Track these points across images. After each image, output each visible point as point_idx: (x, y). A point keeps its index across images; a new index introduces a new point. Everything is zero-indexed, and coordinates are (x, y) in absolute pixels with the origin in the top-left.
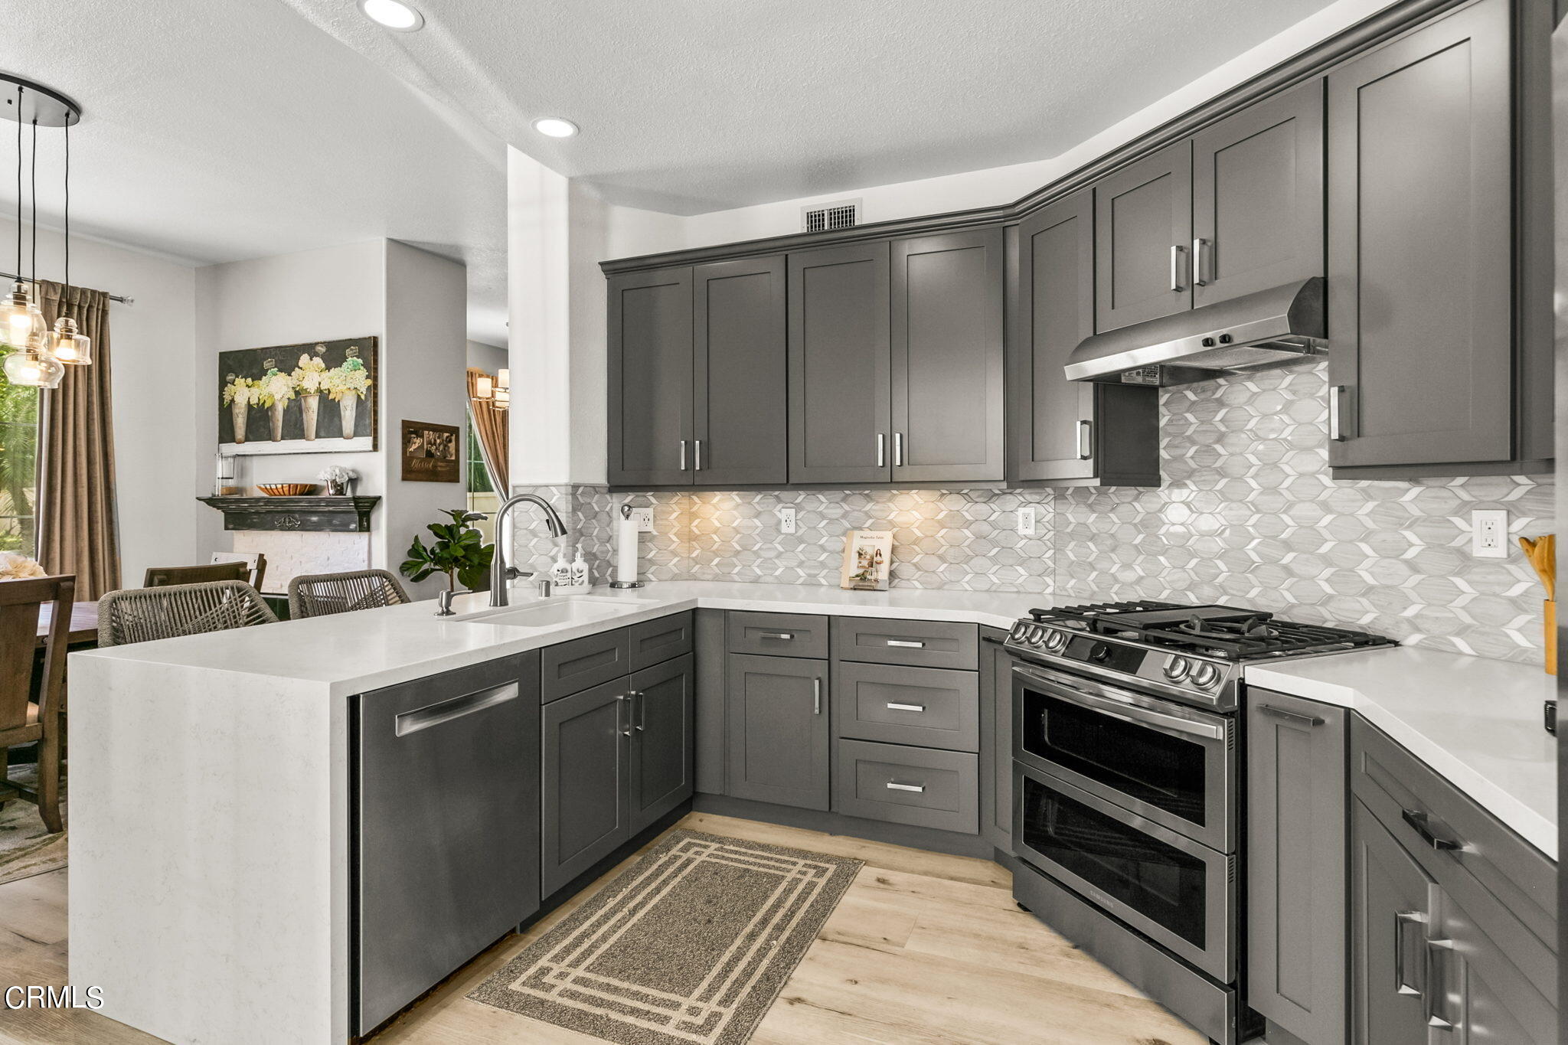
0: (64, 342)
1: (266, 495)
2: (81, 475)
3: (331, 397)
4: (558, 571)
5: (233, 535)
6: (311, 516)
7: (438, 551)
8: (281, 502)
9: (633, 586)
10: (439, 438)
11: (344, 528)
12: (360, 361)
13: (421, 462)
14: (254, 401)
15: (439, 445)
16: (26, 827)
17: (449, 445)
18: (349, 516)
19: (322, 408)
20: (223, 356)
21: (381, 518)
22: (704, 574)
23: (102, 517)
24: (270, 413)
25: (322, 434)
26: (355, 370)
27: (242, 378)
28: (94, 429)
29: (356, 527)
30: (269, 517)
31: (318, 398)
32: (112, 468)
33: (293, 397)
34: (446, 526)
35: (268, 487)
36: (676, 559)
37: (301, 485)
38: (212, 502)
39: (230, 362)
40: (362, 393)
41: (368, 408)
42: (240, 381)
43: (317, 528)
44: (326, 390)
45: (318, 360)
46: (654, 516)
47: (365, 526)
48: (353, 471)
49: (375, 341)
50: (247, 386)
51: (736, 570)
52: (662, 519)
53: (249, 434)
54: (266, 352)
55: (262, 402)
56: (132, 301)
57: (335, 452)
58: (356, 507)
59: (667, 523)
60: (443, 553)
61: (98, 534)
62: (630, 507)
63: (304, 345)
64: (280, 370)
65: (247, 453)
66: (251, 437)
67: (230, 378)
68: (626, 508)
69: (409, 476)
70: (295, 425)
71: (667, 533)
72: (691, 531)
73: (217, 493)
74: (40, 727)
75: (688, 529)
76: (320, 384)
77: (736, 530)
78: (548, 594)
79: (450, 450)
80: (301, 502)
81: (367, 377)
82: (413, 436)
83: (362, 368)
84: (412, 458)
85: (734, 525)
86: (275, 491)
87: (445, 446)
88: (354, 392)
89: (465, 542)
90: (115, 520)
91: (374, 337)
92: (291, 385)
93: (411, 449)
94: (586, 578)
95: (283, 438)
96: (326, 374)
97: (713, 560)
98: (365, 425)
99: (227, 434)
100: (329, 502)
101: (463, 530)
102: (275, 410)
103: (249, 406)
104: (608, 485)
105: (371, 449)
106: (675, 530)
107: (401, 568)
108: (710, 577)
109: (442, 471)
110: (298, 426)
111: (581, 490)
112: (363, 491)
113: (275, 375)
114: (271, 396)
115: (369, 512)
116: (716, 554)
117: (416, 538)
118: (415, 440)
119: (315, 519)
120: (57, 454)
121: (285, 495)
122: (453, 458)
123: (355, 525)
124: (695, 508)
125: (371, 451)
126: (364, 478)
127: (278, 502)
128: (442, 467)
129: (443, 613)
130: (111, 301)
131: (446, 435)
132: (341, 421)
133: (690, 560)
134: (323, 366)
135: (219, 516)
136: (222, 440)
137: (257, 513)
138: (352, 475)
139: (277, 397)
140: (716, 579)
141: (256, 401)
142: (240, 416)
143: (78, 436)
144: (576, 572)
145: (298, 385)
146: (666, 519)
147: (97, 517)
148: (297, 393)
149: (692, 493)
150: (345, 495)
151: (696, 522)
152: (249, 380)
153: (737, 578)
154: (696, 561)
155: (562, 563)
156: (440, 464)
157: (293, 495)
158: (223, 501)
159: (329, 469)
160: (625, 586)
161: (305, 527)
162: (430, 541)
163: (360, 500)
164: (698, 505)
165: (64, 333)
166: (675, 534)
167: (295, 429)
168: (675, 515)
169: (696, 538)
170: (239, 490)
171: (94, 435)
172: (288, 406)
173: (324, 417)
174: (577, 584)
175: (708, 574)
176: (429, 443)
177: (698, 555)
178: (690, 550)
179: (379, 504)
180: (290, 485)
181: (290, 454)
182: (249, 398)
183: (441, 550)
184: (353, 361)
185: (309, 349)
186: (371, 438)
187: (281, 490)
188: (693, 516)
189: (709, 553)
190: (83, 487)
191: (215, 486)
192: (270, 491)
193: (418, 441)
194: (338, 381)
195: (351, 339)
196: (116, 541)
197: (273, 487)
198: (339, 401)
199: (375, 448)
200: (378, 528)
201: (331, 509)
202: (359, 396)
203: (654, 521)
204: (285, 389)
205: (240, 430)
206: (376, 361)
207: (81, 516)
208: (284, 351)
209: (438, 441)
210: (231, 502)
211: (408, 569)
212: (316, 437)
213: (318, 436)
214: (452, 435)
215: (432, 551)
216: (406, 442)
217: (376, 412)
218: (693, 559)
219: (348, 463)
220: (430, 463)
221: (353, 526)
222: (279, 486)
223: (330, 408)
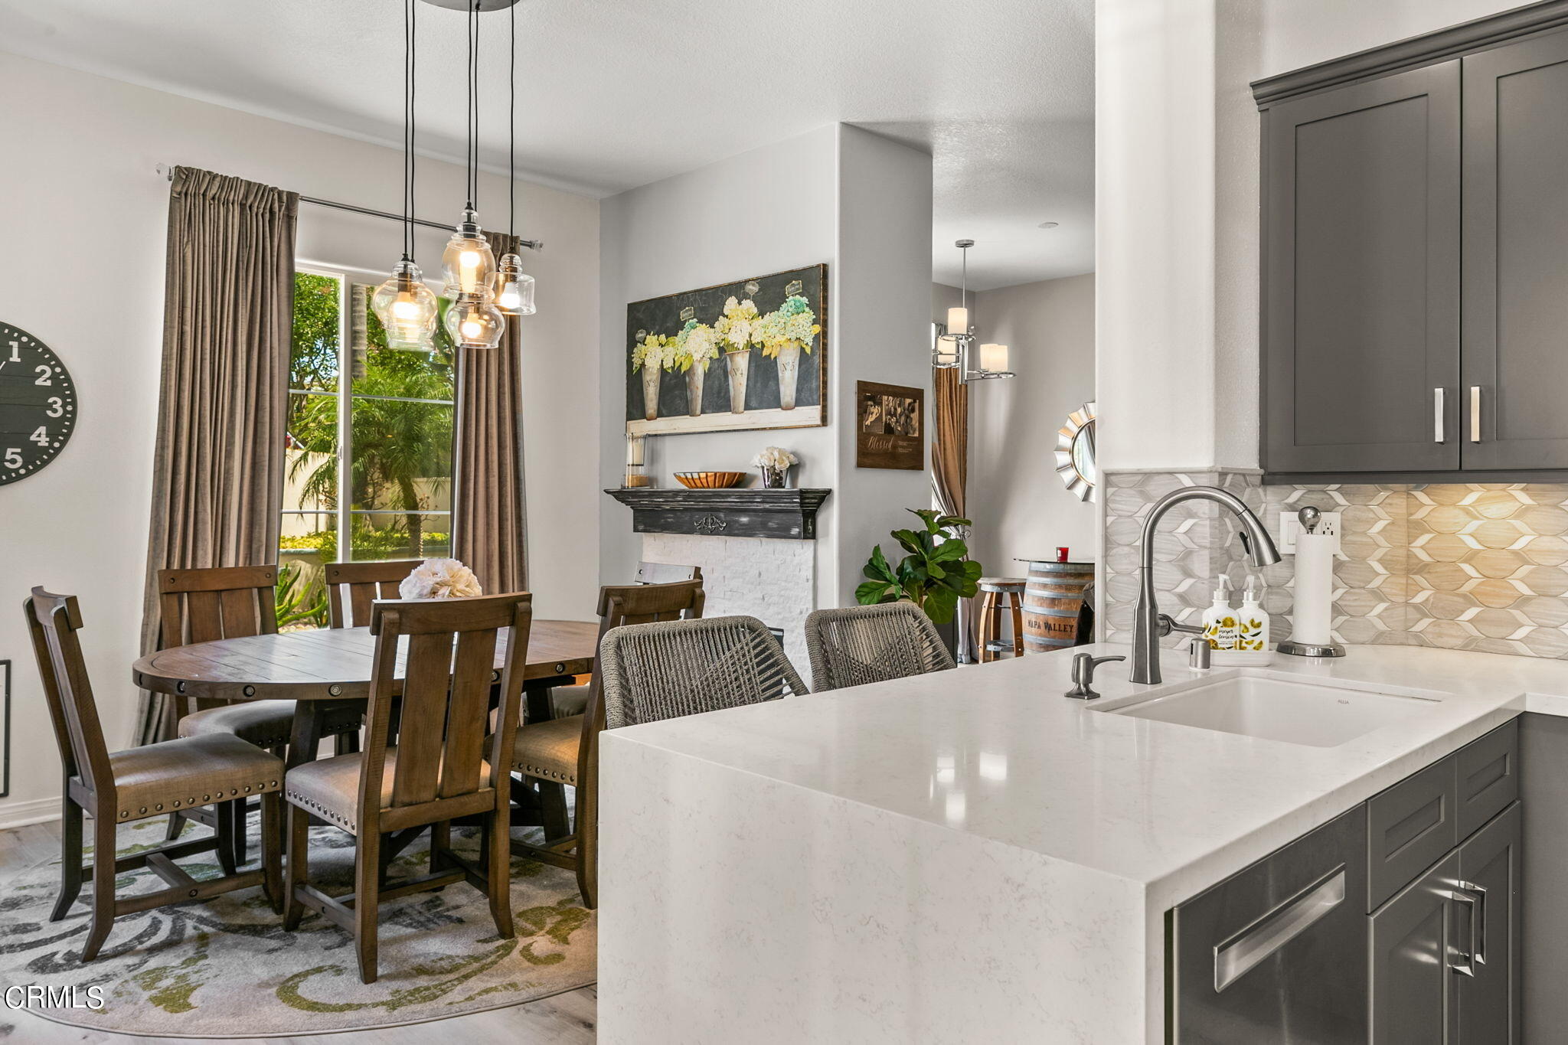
0: (509, 285)
1: (683, 487)
2: (492, 462)
3: (765, 353)
4: (1218, 622)
5: (642, 538)
6: (740, 517)
7: (909, 570)
8: (705, 497)
9: (1326, 653)
10: (900, 406)
11: (782, 533)
12: (805, 300)
13: (878, 441)
14: (668, 364)
15: (900, 415)
16: (474, 921)
17: (912, 415)
18: (791, 516)
19: (753, 369)
20: (632, 307)
21: (830, 519)
22: (1440, 635)
23: (512, 513)
24: (687, 379)
25: (753, 404)
26: (798, 313)
27: (654, 335)
28: (505, 405)
29: (799, 532)
30: (686, 517)
31: (748, 355)
32: (521, 454)
33: (716, 356)
34: (915, 532)
35: (689, 476)
36: (1382, 606)
37: (729, 474)
38: (621, 495)
39: (640, 315)
40: (807, 344)
41: (815, 366)
42: (651, 339)
43: (748, 532)
44: (758, 343)
45: (749, 305)
46: (1343, 528)
47: (809, 533)
48: (794, 454)
49: (825, 268)
50: (660, 344)
51: (1521, 633)
52: (1355, 533)
53: (662, 408)
54: (683, 298)
55: (677, 365)
56: (541, 246)
57: (771, 429)
58: (802, 504)
59: (1365, 539)
60: (917, 573)
61: (507, 534)
62: (1316, 510)
63: (730, 285)
64: (700, 321)
65: (659, 432)
66: (664, 412)
67: (640, 335)
68: (1310, 513)
69: (865, 460)
70: (719, 393)
71: (1364, 559)
72: (1410, 555)
73: (627, 485)
74: (493, 794)
75: (1402, 552)
76: (751, 335)
77: (1521, 557)
78: (1206, 664)
79: (913, 422)
80: (729, 496)
81: (815, 322)
82: (870, 403)
83: (807, 309)
84: (868, 435)
85: (1517, 546)
86: (698, 482)
87: (908, 417)
88: (796, 344)
89: (942, 557)
90: (523, 517)
91: (823, 265)
92: (714, 340)
93: (868, 423)
94: (1265, 636)
95: (703, 412)
96: (759, 321)
97: (1463, 612)
98: (811, 389)
99: (635, 409)
100: (766, 497)
101: (938, 540)
102: (694, 374)
103: (663, 371)
104: (1262, 472)
105: (819, 422)
106: (1379, 553)
107: (856, 592)
108: (1459, 642)
109: (903, 454)
110: (722, 394)
111: (1229, 478)
112: (806, 481)
113: (694, 327)
114: (689, 356)
115: (816, 510)
116: (1470, 600)
117: (877, 549)
118: (872, 409)
119: (744, 519)
120: (471, 436)
121: (709, 487)
122: (916, 435)
123: (797, 530)
124: (1420, 515)
125: (818, 426)
126: (808, 466)
127: (700, 497)
128: (903, 448)
129: (1078, 695)
130: (521, 247)
131: (908, 401)
132: (778, 385)
133: (1410, 609)
134: (755, 310)
135: (628, 513)
136: (630, 417)
137: (672, 510)
138: (795, 461)
139: (697, 357)
140: (1469, 646)
141: (671, 364)
142: (652, 384)
143: (490, 414)
144: (1249, 625)
145: (723, 340)
146: (1364, 533)
147: (507, 513)
148: (721, 350)
149: (1412, 486)
150: (784, 487)
151: (1423, 539)
152: (663, 337)
153: (1522, 648)
154: (1422, 611)
155: (1219, 609)
156: (900, 443)
157: (719, 487)
158: (634, 494)
159: (765, 452)
160: (1311, 652)
161: (732, 530)
162: (895, 555)
163: (808, 495)
164: (1428, 509)
165: (509, 273)
166: (1381, 561)
167: (718, 400)
168: (1380, 525)
169: (1423, 569)
170: (650, 481)
171: (505, 412)
172: (709, 369)
173: (756, 382)
174: (1250, 647)
175: (1452, 636)
176: (889, 413)
177: (1427, 600)
178: (1410, 590)
179: (829, 500)
180: (716, 474)
181: (712, 432)
182: (662, 361)
183: (914, 568)
184: (795, 301)
185: (737, 289)
186: (819, 407)
187: (704, 481)
188: (1416, 528)
189: (1456, 599)
190: (494, 476)
191: (625, 475)
192: (692, 482)
193: (876, 411)
194: (775, 330)
195: (792, 271)
196: (525, 544)
197: (696, 476)
198: (775, 358)
199: (824, 421)
200: (827, 534)
201: (767, 506)
202: (802, 350)
203: (1343, 536)
204: (706, 345)
205: (652, 405)
206: (825, 299)
207: (492, 512)
208: (706, 295)
209: (899, 410)
210: (644, 496)
211: (866, 594)
212: (745, 409)
213: (747, 407)
214: (915, 402)
215: (901, 570)
216: (862, 412)
217: (825, 370)
218: (1416, 607)
219: (786, 442)
220: (888, 442)
221: (795, 531)
222: (703, 475)
223: (763, 367)
